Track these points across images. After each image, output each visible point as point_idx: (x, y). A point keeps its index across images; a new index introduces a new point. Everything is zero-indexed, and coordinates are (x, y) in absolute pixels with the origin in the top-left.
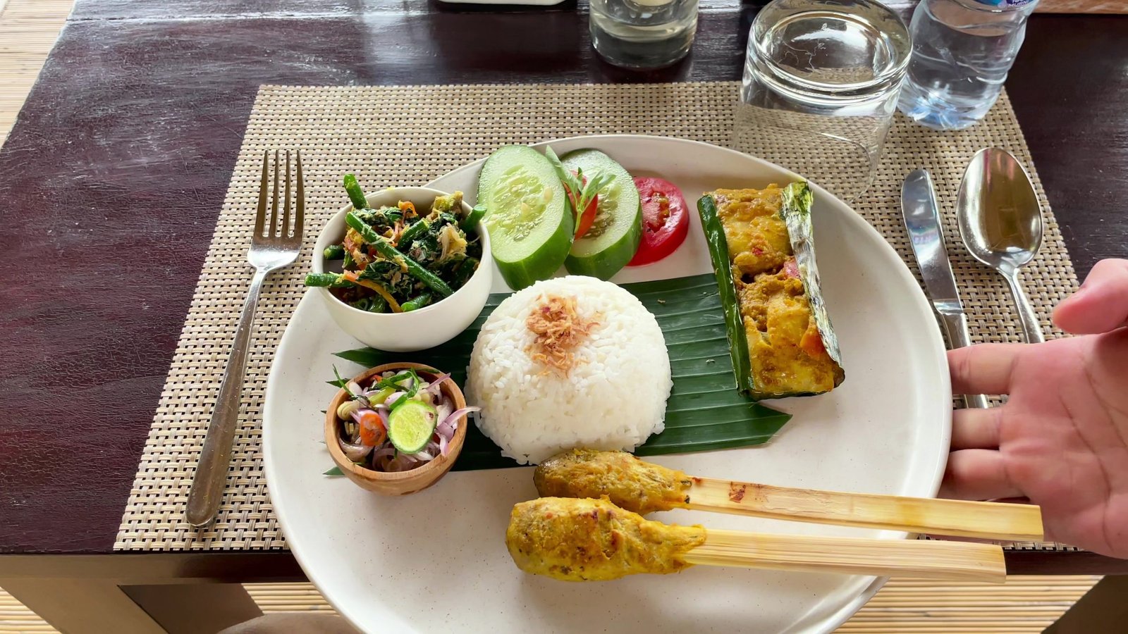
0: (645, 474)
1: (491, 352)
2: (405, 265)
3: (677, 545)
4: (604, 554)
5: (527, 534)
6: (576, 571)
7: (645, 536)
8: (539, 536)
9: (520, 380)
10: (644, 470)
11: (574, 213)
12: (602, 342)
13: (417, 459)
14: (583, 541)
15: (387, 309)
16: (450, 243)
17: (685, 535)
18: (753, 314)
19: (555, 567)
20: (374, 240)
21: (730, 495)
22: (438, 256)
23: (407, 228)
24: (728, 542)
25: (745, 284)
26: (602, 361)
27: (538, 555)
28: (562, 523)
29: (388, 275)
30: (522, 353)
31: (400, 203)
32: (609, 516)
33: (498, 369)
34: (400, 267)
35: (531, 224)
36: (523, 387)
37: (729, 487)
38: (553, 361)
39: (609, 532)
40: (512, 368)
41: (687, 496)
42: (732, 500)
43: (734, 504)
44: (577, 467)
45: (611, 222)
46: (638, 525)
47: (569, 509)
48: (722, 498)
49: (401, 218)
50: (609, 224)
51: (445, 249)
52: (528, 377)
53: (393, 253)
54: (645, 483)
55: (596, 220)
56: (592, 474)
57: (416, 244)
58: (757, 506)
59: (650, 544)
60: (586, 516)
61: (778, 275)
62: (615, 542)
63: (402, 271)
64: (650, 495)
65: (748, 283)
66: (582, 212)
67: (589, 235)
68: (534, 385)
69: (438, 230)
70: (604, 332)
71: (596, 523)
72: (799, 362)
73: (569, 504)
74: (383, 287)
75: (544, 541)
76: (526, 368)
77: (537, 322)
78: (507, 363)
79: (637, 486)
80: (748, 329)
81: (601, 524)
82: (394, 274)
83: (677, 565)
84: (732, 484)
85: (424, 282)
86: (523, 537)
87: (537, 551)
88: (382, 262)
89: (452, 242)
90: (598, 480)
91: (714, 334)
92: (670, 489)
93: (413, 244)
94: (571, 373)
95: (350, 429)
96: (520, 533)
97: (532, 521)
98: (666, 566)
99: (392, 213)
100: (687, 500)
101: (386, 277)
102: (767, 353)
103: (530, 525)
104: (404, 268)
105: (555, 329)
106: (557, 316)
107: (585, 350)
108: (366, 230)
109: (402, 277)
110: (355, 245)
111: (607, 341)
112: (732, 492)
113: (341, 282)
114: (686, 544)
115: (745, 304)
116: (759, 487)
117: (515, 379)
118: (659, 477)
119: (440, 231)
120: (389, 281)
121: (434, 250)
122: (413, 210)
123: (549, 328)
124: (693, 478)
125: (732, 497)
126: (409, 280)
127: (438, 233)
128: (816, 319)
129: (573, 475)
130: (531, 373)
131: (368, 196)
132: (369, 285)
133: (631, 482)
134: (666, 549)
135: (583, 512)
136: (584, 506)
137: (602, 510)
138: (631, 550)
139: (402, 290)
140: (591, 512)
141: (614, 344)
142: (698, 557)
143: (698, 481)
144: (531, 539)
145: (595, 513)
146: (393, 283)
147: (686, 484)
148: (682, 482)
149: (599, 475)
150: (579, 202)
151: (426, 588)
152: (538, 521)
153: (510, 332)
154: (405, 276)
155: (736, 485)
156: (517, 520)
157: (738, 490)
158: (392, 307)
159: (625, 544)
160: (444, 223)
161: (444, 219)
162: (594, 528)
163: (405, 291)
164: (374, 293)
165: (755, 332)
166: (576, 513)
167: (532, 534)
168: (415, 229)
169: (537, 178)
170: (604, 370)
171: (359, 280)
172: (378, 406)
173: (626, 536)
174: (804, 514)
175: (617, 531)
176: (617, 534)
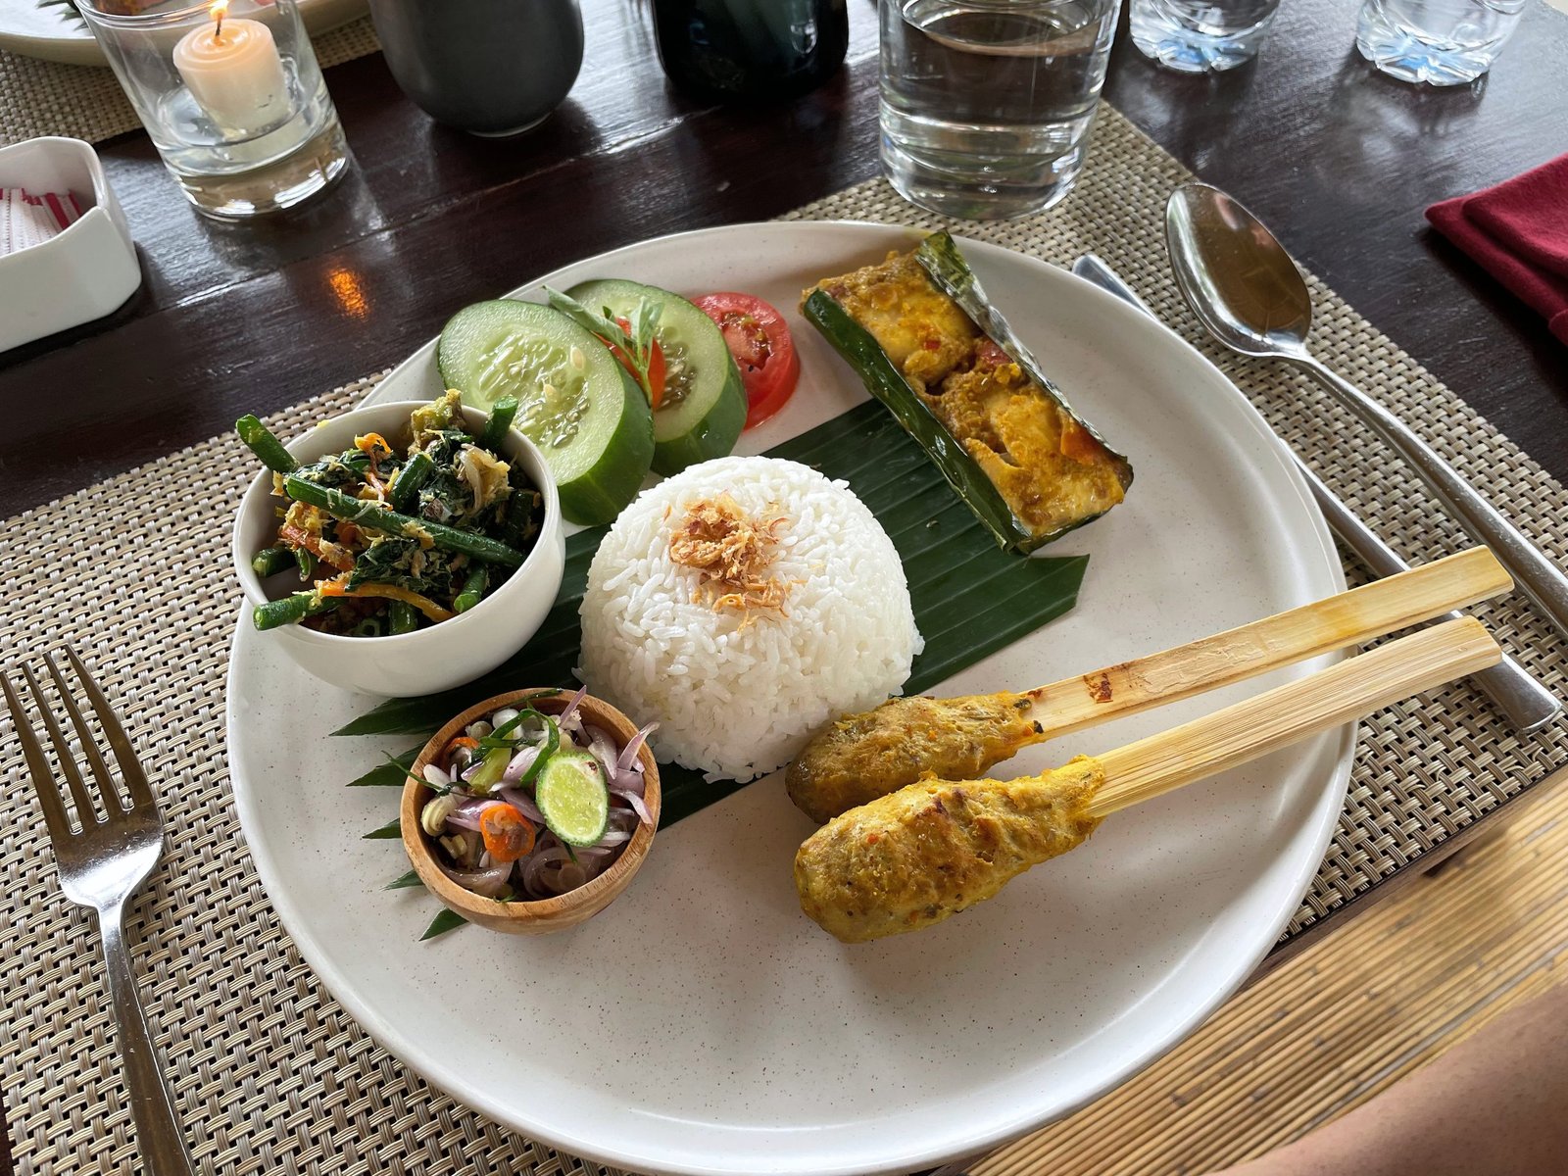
0: (961, 715)
1: (638, 624)
2: (429, 535)
3: (1073, 799)
4: (981, 860)
5: (849, 883)
6: (948, 905)
7: (1024, 806)
8: (873, 877)
9: (713, 649)
10: (958, 712)
11: (635, 375)
12: (806, 544)
13: (608, 848)
14: (941, 854)
15: (423, 621)
16: (482, 476)
17: (1074, 780)
18: (973, 433)
19: (914, 914)
20: (357, 509)
21: (1092, 695)
22: (468, 504)
23: (396, 476)
24: (1139, 762)
25: (936, 397)
26: (822, 572)
27: (883, 907)
28: (899, 841)
29: (403, 561)
30: (692, 607)
31: (357, 439)
32: (959, 799)
33: (663, 646)
34: (418, 541)
35: (573, 413)
36: (722, 658)
37: (1084, 686)
38: (753, 599)
39: (971, 822)
40: (690, 635)
41: (1036, 722)
42: (1098, 701)
43: (1105, 707)
44: (858, 748)
45: (692, 372)
46: (1005, 794)
47: (896, 815)
48: (1086, 706)
49: (371, 464)
50: (689, 378)
51: (477, 490)
52: (723, 638)
53: (396, 521)
54: (971, 728)
55: (668, 376)
56: (887, 748)
57: (426, 496)
58: (1139, 695)
59: (1038, 814)
60: (928, 814)
61: (977, 367)
62: (987, 836)
63: (425, 547)
64: (986, 744)
65: (940, 394)
66: (647, 370)
67: (667, 402)
68: (739, 647)
69: (451, 461)
70: (799, 527)
71: (947, 818)
72: (1069, 478)
73: (889, 807)
74: (400, 585)
75: (885, 882)
76: (712, 628)
77: (695, 550)
78: (677, 631)
79: (961, 738)
80: (978, 456)
81: (954, 816)
82: (412, 557)
83: (1083, 828)
84: (1085, 679)
85: (466, 553)
86: (847, 891)
87: (879, 902)
88: (382, 545)
89: (485, 472)
90: (902, 753)
91: (917, 485)
92: (1005, 723)
93: (422, 497)
94: (788, 608)
95: (460, 845)
96: (839, 886)
97: (848, 859)
98: (1071, 837)
99: (352, 460)
100: (1039, 729)
101: (401, 567)
102: (1022, 480)
103: (848, 866)
104: (427, 541)
105: (733, 549)
106: (720, 530)
107: (787, 565)
108: (335, 498)
109: (428, 557)
110: (312, 534)
111: (812, 540)
112: (1093, 690)
113: (319, 603)
114: (1083, 790)
115: (955, 424)
116: (1125, 667)
117: (703, 649)
118: (982, 711)
119: (456, 461)
120: (408, 572)
121: (457, 497)
122: (384, 443)
123: (722, 551)
124: (1030, 693)
125: (1097, 697)
126: (440, 558)
127: (453, 467)
128: (1067, 409)
129: (860, 761)
130: (723, 630)
131: (291, 446)
132: (371, 591)
133: (951, 736)
134: (1060, 811)
135: (921, 810)
136: (914, 799)
137: (944, 795)
138: (1016, 835)
139: (435, 580)
140: (931, 805)
141: (823, 541)
142: (1107, 804)
143: (1038, 694)
144: (860, 889)
145: (938, 803)
146: (417, 572)
147: (1022, 706)
148: (1017, 705)
149: (900, 745)
150: (636, 358)
151: (703, 1045)
152: (857, 855)
153: (650, 583)
154: (430, 554)
155: (1092, 679)
156: (821, 869)
157: (1100, 685)
158: (428, 615)
159: (1003, 831)
160: (456, 446)
161: (454, 441)
162: (949, 826)
163: (442, 578)
164: (385, 603)
165: (993, 457)
166: (909, 815)
167: (859, 879)
168: (413, 471)
169: (545, 342)
170: (831, 585)
171: (352, 589)
172: (495, 788)
173: (1000, 818)
174: (1206, 680)
175: (984, 816)
176: (986, 820)
